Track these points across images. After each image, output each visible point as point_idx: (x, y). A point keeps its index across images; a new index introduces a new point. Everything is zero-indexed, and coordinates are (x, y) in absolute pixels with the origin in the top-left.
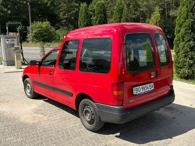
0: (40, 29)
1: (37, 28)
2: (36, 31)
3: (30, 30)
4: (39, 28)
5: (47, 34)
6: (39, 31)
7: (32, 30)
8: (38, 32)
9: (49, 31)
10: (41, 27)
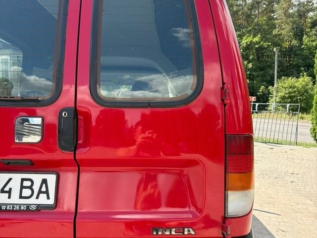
0: (290, 90)
1: (285, 88)
2: (283, 94)
3: (274, 92)
4: (290, 87)
5: (302, 98)
6: (290, 93)
7: (277, 92)
8: (287, 96)
9: (308, 93)
10: (294, 87)
